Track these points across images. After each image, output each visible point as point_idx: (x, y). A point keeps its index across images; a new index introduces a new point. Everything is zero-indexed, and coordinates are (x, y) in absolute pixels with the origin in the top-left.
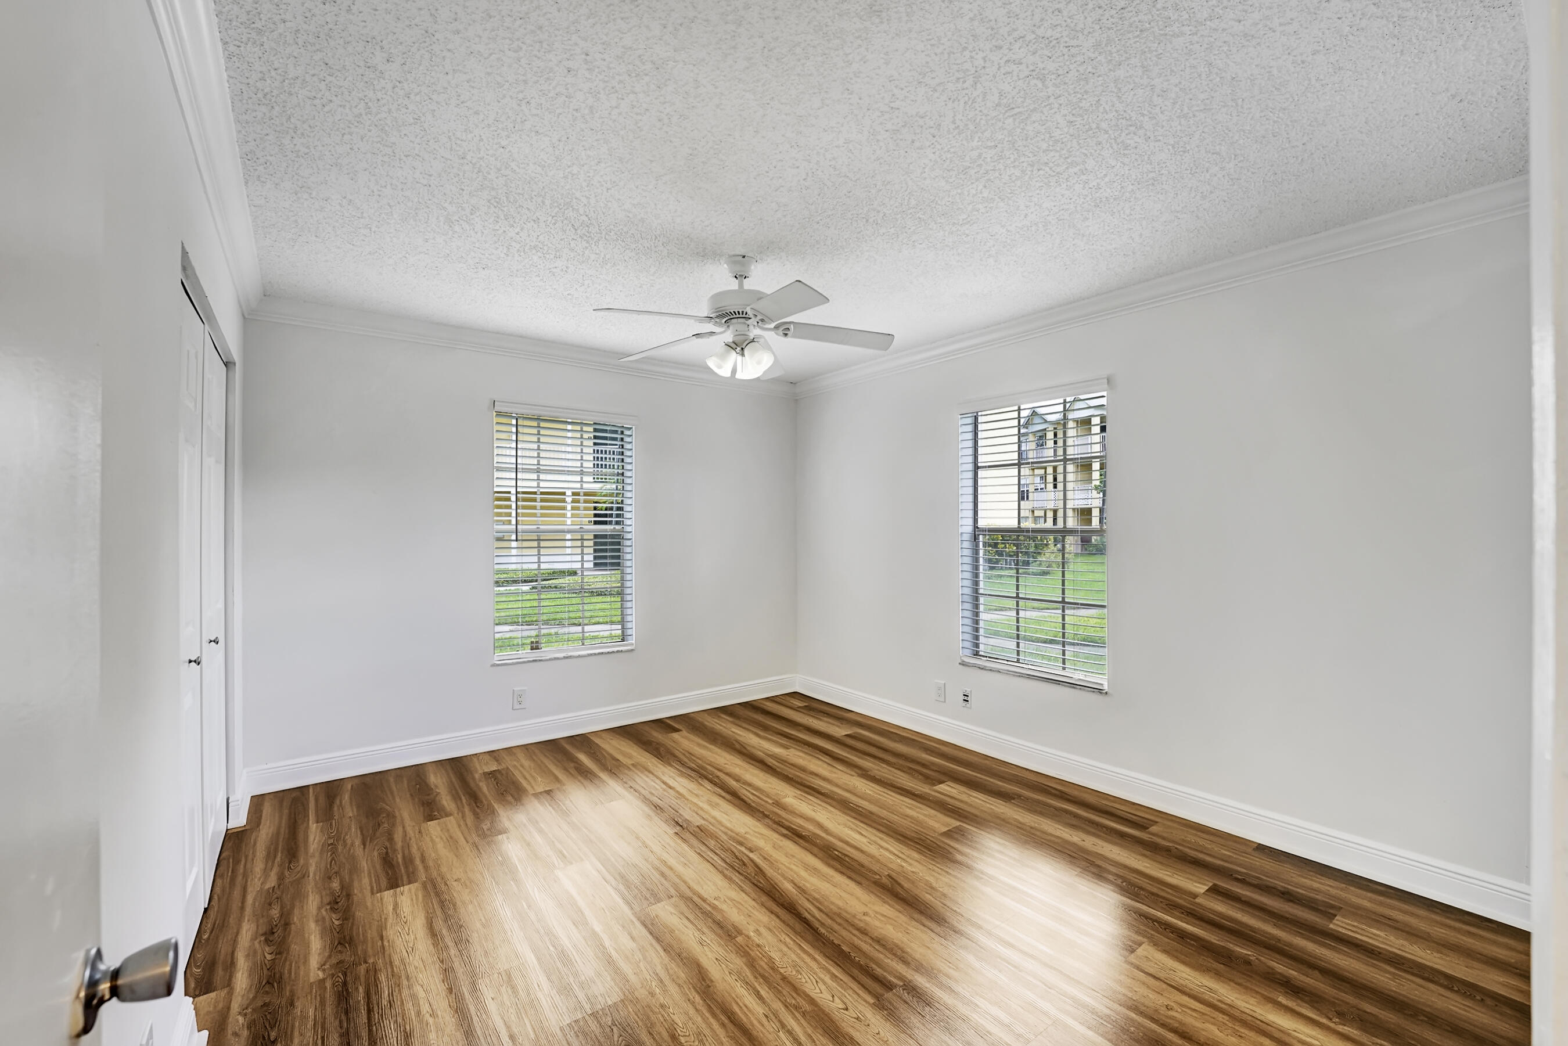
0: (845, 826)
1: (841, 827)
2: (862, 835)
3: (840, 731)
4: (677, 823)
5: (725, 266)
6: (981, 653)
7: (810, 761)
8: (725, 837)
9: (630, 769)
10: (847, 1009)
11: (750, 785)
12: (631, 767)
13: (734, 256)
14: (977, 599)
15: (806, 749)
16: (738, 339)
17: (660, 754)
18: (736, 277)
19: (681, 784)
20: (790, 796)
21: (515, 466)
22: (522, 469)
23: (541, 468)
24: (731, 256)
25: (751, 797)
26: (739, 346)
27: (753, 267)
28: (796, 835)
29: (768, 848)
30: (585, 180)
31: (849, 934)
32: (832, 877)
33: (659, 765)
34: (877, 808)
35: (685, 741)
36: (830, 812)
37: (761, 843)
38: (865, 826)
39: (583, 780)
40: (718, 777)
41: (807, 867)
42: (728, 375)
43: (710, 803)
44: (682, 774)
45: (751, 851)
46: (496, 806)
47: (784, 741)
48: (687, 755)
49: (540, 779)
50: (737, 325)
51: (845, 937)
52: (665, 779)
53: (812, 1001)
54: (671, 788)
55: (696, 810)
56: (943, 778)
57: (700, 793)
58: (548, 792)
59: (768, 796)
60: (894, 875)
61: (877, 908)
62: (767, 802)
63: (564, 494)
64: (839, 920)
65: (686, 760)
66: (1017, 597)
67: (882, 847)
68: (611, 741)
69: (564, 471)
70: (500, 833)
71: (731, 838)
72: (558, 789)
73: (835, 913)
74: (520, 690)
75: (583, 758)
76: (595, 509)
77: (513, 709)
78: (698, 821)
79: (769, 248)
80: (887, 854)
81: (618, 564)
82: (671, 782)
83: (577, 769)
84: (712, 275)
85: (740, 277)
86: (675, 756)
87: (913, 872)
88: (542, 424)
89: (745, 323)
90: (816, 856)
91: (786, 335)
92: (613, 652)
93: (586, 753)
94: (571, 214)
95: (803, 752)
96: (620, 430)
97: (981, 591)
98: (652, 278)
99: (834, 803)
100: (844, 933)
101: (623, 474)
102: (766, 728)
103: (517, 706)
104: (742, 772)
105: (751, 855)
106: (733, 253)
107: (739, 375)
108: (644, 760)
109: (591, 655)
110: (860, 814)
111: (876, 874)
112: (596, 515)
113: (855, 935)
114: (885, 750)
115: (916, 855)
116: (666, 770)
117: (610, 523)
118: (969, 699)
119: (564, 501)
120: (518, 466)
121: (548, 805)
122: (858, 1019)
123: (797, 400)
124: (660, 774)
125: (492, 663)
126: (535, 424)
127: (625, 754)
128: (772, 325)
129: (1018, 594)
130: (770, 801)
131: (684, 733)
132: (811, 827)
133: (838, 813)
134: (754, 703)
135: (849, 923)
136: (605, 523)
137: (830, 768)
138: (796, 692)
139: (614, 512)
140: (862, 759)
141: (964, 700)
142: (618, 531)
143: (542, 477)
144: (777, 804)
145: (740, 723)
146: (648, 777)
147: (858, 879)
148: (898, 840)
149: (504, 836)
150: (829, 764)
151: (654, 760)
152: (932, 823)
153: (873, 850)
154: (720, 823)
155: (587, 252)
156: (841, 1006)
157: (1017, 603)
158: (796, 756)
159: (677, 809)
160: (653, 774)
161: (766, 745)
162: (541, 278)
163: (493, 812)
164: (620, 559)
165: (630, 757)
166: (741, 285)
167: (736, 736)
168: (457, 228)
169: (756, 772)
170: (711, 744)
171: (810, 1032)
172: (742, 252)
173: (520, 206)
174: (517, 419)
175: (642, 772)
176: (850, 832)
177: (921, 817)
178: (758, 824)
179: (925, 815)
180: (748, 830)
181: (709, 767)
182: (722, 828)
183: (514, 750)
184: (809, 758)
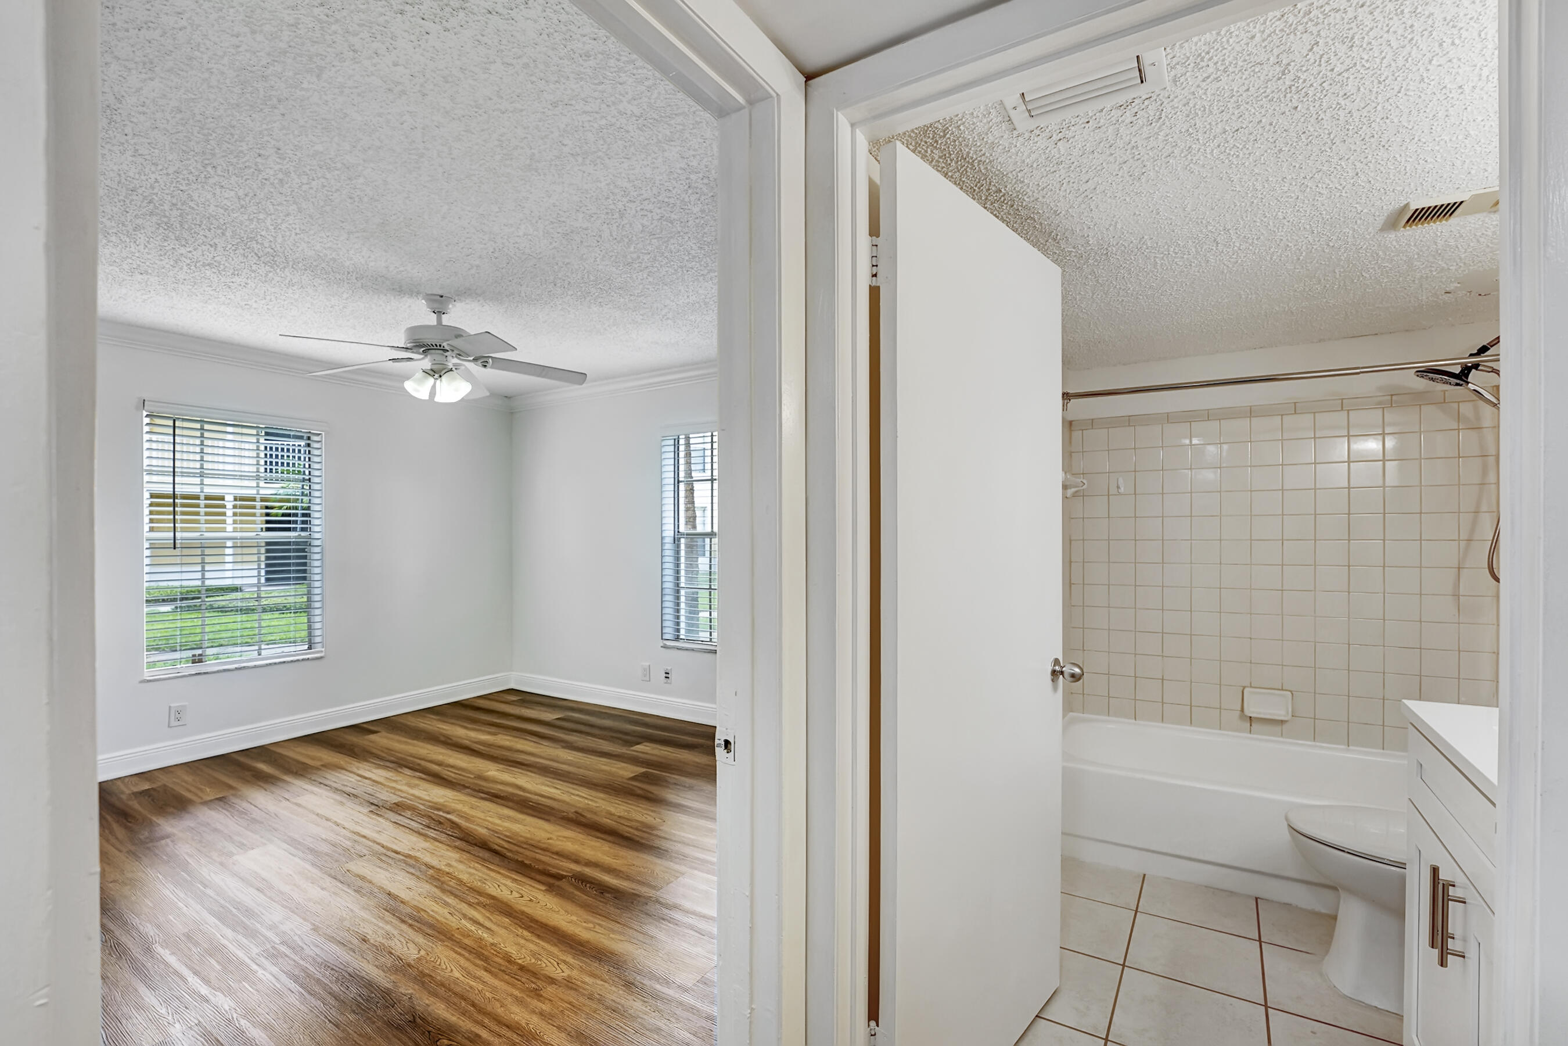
0: (543, 784)
1: (539, 786)
2: (557, 789)
3: (550, 716)
4: (372, 804)
5: (423, 301)
6: (681, 637)
7: (517, 742)
8: (422, 807)
9: (320, 769)
10: (522, 897)
11: (452, 767)
12: (320, 767)
13: (432, 295)
14: (678, 592)
15: (515, 733)
16: (435, 367)
17: (355, 754)
18: (434, 312)
19: (379, 774)
20: (493, 771)
21: (172, 470)
22: (182, 472)
23: (206, 471)
24: (427, 295)
25: (453, 775)
26: (437, 372)
27: (450, 306)
28: (496, 797)
29: (466, 809)
30: (272, 225)
31: (531, 853)
32: (525, 820)
33: (353, 762)
34: (575, 768)
35: (382, 740)
36: (531, 777)
37: (459, 807)
38: (561, 783)
39: (262, 785)
40: (419, 765)
41: (501, 817)
42: (427, 398)
43: (409, 785)
44: (379, 767)
45: (448, 813)
46: (154, 819)
47: (493, 730)
48: (386, 751)
49: (208, 790)
50: (437, 355)
51: (528, 856)
52: (360, 772)
53: (493, 898)
54: (366, 778)
55: (393, 791)
56: (639, 740)
57: (398, 778)
58: (220, 799)
59: (470, 772)
60: (580, 811)
61: (559, 834)
62: (469, 777)
63: (222, 499)
64: (525, 846)
65: (384, 755)
66: (710, 588)
67: (573, 794)
68: (296, 749)
69: (236, 476)
70: (163, 838)
71: (431, 807)
72: (233, 795)
73: (522, 842)
74: (179, 706)
75: (262, 766)
76: (268, 515)
77: (169, 726)
78: (395, 799)
79: (466, 293)
80: (577, 798)
81: (305, 578)
82: (367, 774)
83: (254, 776)
84: (410, 306)
85: (439, 313)
86: (372, 753)
87: (597, 807)
88: (207, 427)
89: (443, 355)
90: (511, 808)
91: (485, 366)
92: (298, 660)
93: (264, 762)
94: (255, 246)
95: (511, 736)
96: (306, 435)
97: (682, 585)
98: (345, 301)
99: (535, 770)
100: (528, 853)
101: (309, 480)
102: (474, 721)
103: (174, 723)
104: (445, 758)
105: (449, 816)
106: (430, 293)
107: (438, 399)
108: (336, 760)
109: (270, 664)
110: (560, 775)
111: (564, 812)
112: (268, 522)
113: (537, 853)
114: (592, 726)
115: (602, 795)
116: (360, 765)
117: (295, 529)
118: (669, 676)
119: (224, 507)
120: (176, 470)
121: (220, 809)
122: (531, 900)
123: (512, 413)
124: (355, 770)
125: (142, 679)
126: (198, 426)
127: (313, 758)
128: (472, 358)
129: (710, 585)
130: (472, 776)
131: (384, 733)
132: (510, 790)
133: (537, 776)
134: (463, 702)
135: (534, 846)
136: (288, 529)
137: (536, 745)
138: (512, 689)
139: (299, 519)
140: (569, 735)
141: (666, 677)
142: (304, 537)
143: (207, 481)
144: (480, 777)
145: (446, 719)
146: (340, 773)
147: (547, 817)
148: (588, 788)
149: (168, 841)
150: (534, 742)
151: (348, 759)
152: (621, 772)
153: (565, 797)
154: (419, 798)
155: (271, 275)
156: (517, 895)
157: (710, 592)
158: (504, 740)
159: (373, 794)
160: (346, 770)
161: (473, 735)
162: (214, 288)
163: (151, 823)
164: (306, 573)
165: (320, 759)
166: (439, 320)
167: (442, 731)
168: (114, 239)
169: (461, 756)
170: (414, 739)
171: (488, 915)
172: (440, 293)
173: (195, 233)
174: (174, 421)
175: (333, 770)
176: (547, 788)
177: (614, 770)
178: (458, 794)
179: (618, 768)
180: (448, 799)
181: (409, 758)
182: (421, 802)
183: (171, 769)
184: (517, 740)
